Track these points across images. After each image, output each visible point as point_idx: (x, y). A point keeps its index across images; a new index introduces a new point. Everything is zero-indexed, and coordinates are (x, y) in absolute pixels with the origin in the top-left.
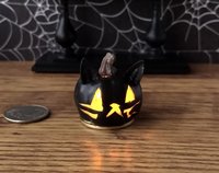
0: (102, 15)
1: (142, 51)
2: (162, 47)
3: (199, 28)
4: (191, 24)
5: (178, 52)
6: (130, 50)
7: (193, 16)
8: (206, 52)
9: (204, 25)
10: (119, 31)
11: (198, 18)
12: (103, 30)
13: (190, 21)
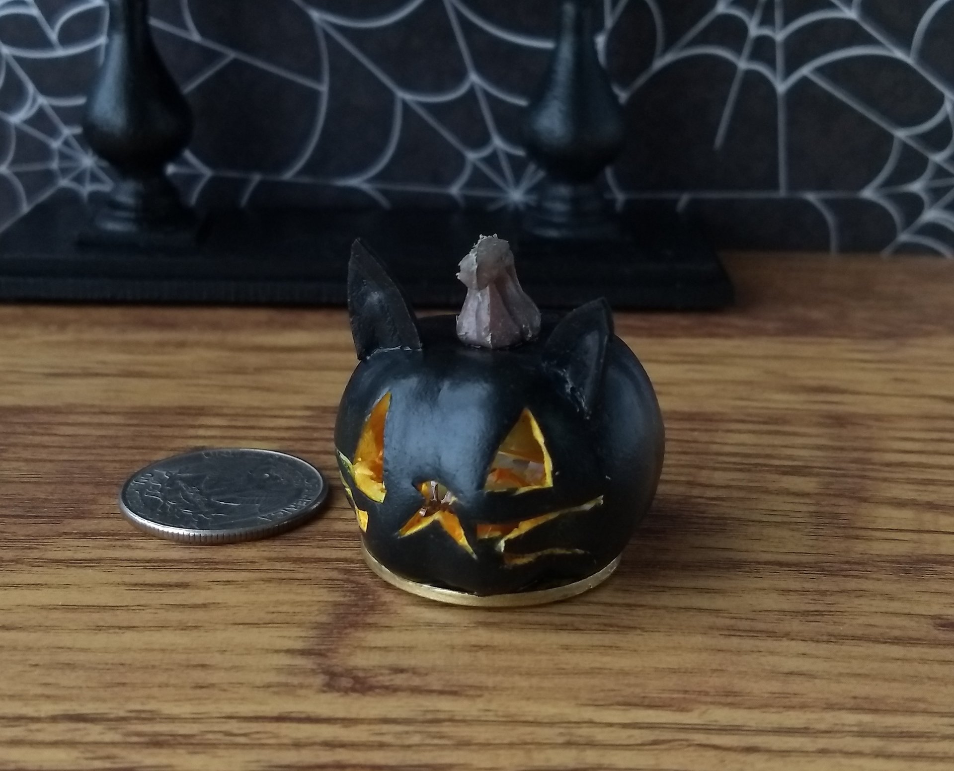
0: (316, 15)
1: (516, 196)
2: (609, 173)
3: (781, 87)
4: (743, 64)
5: (684, 199)
6: (455, 190)
7: (754, 30)
8: (811, 197)
9: (806, 70)
10: (403, 95)
11: (780, 36)
12: (324, 88)
13: (738, 51)
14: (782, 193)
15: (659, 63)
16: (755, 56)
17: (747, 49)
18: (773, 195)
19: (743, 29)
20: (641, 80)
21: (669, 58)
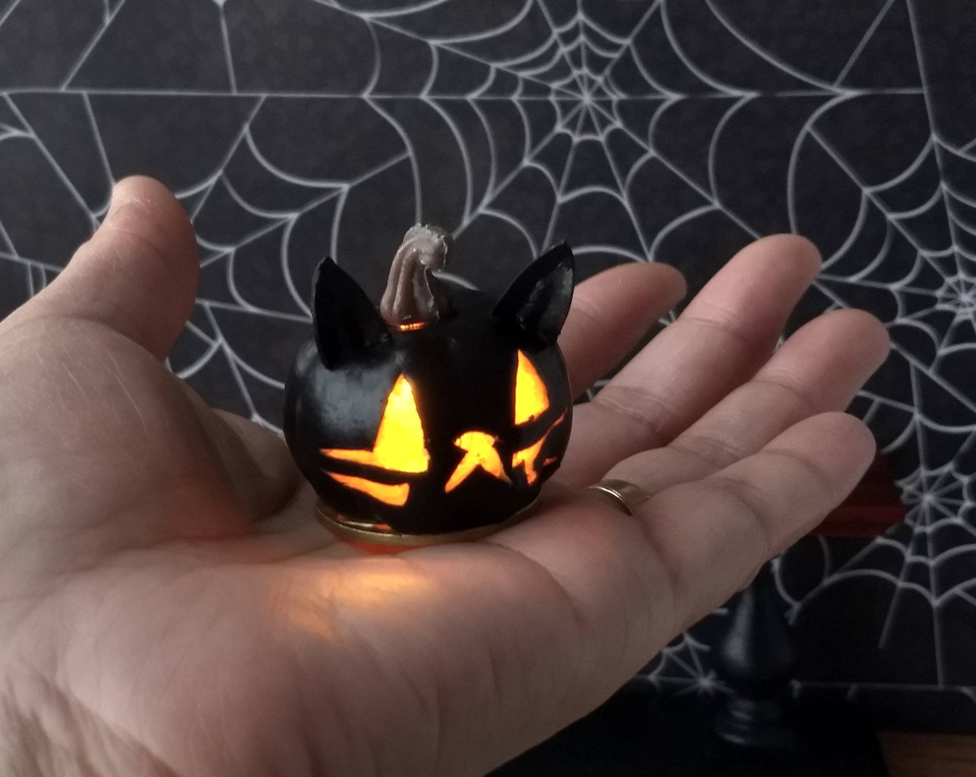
3: (936, 602)
4: (901, 584)
5: (854, 688)
7: (910, 557)
8: (967, 690)
9: (957, 590)
11: (932, 562)
13: (897, 574)
14: (941, 686)
15: (827, 581)
16: (911, 578)
17: (904, 572)
18: (932, 688)
19: (900, 557)
20: (811, 595)
21: (836, 577)
